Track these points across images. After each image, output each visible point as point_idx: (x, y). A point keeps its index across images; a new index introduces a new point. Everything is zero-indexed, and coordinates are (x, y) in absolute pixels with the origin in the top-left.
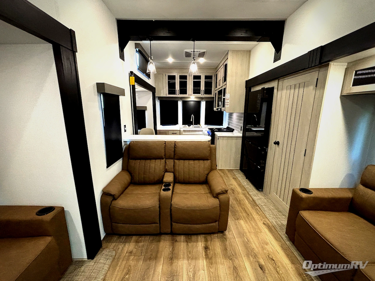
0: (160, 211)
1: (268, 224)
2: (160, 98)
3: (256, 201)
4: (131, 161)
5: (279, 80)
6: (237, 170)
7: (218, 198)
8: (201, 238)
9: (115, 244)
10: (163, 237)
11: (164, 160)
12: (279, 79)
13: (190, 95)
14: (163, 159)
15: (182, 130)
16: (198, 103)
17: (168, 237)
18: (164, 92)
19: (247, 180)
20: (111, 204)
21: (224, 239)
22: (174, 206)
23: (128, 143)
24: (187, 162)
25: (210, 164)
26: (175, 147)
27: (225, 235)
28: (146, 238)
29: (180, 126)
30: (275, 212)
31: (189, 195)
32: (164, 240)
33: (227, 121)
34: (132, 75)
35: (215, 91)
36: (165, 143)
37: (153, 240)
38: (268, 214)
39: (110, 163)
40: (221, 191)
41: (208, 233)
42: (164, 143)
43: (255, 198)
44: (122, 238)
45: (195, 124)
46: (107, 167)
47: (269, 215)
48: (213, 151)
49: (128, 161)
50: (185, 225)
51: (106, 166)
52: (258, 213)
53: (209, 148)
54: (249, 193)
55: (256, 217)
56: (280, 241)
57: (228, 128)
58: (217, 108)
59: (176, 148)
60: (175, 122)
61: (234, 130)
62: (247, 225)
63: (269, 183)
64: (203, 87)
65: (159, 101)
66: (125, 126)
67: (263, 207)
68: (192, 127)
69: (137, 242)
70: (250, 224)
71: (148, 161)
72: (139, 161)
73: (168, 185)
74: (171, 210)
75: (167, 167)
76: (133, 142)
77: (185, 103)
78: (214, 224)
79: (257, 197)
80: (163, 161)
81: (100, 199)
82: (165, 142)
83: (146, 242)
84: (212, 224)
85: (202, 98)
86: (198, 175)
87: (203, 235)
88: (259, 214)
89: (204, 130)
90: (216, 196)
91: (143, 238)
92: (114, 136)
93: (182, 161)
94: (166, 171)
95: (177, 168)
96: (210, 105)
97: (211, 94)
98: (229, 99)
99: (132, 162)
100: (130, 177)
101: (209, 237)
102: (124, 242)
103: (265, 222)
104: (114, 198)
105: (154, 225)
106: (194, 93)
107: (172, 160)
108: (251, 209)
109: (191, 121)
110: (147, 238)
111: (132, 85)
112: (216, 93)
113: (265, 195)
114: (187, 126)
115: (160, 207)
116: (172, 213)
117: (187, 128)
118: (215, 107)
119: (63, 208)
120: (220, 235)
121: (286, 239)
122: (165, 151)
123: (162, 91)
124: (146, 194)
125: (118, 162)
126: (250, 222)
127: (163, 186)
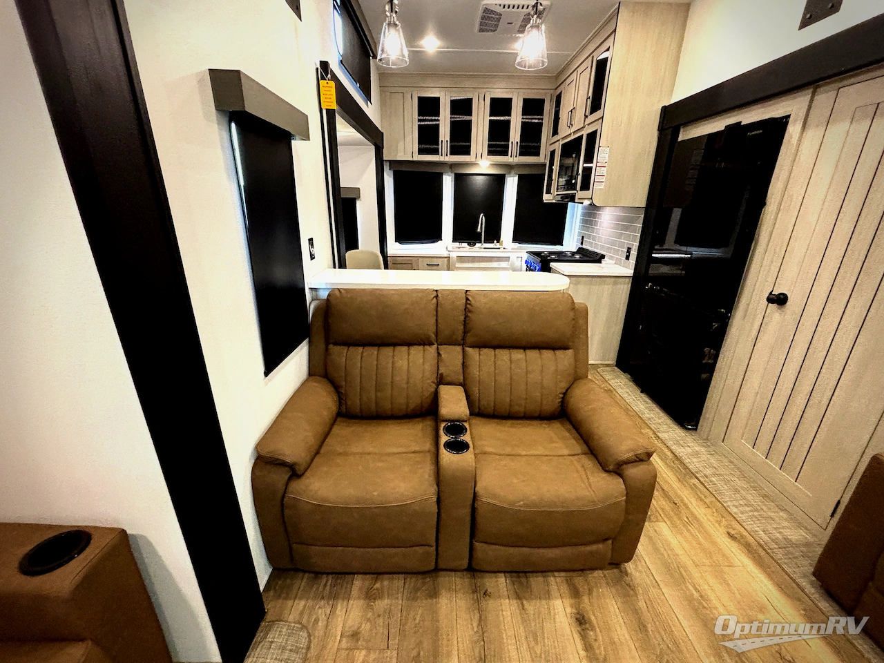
0: (439, 513)
1: (742, 536)
2: (393, 163)
3: (687, 461)
4: (334, 349)
5: (818, 89)
6: (607, 365)
7: (621, 475)
8: (556, 582)
9: (303, 603)
10: (444, 579)
11: (435, 346)
12: (818, 87)
13: (479, 156)
14: (431, 344)
15: (454, 255)
16: (497, 182)
17: (458, 581)
18: (405, 147)
19: (643, 395)
20: (285, 493)
21: (627, 590)
22: (484, 498)
23: (324, 295)
24: (504, 355)
25: (572, 361)
26: (466, 308)
27: (627, 574)
28: (395, 582)
29: (446, 245)
30: (753, 497)
31: (524, 459)
32: (450, 589)
33: (576, 233)
34: (327, 75)
35: (549, 144)
36: (437, 297)
37: (416, 590)
38: (734, 506)
39: (273, 358)
40: (632, 454)
41: (577, 569)
42: (434, 296)
43: (680, 451)
44: (324, 581)
45: (488, 240)
46: (266, 374)
47: (736, 507)
48: (581, 321)
49: (327, 349)
50: (512, 550)
51: (262, 368)
52: (702, 500)
53: (571, 314)
54: (660, 435)
55: (700, 511)
56: (799, 600)
57: (580, 251)
58: (556, 193)
59: (470, 311)
60: (434, 235)
61: (603, 257)
62: (682, 541)
63: (725, 411)
64: (515, 135)
65: (391, 173)
66: (311, 240)
67: (711, 482)
68: (481, 248)
69: (370, 596)
70: (687, 535)
71: (388, 351)
72: (361, 349)
73: (456, 428)
74: (474, 510)
75: (442, 370)
76: (337, 292)
77: (461, 181)
78: (601, 546)
79: (687, 448)
80: (432, 350)
81: (250, 475)
82: (435, 294)
83: (397, 598)
84: (594, 547)
85: (509, 167)
86: (538, 394)
87: (563, 574)
88: (705, 503)
89: (513, 256)
90: (617, 469)
91: (386, 583)
92: (280, 274)
93: (490, 352)
94: (441, 380)
95: (474, 371)
96: (531, 185)
97: (538, 154)
98: (606, 165)
99: (341, 355)
100: (336, 398)
101: (579, 580)
102: (329, 598)
103: (733, 532)
104: (295, 472)
105: (420, 550)
106: (490, 153)
107: (459, 349)
108: (679, 486)
109: (479, 230)
110: (399, 582)
111: (327, 109)
112: (553, 153)
113: (707, 441)
114: (465, 245)
115: (439, 501)
116: (479, 519)
117: (465, 249)
118: (548, 192)
119: (124, 531)
120: (611, 573)
121: (813, 590)
122: (437, 320)
123: (401, 145)
124: (389, 454)
125: (297, 353)
126: (688, 530)
127: (442, 432)
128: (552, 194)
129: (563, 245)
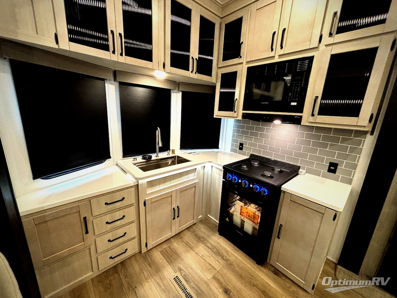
13: (161, 64)
35: (219, 66)
64: (194, 50)
85: (176, 84)
89: (199, 167)
128: (235, 112)
129: (219, 148)
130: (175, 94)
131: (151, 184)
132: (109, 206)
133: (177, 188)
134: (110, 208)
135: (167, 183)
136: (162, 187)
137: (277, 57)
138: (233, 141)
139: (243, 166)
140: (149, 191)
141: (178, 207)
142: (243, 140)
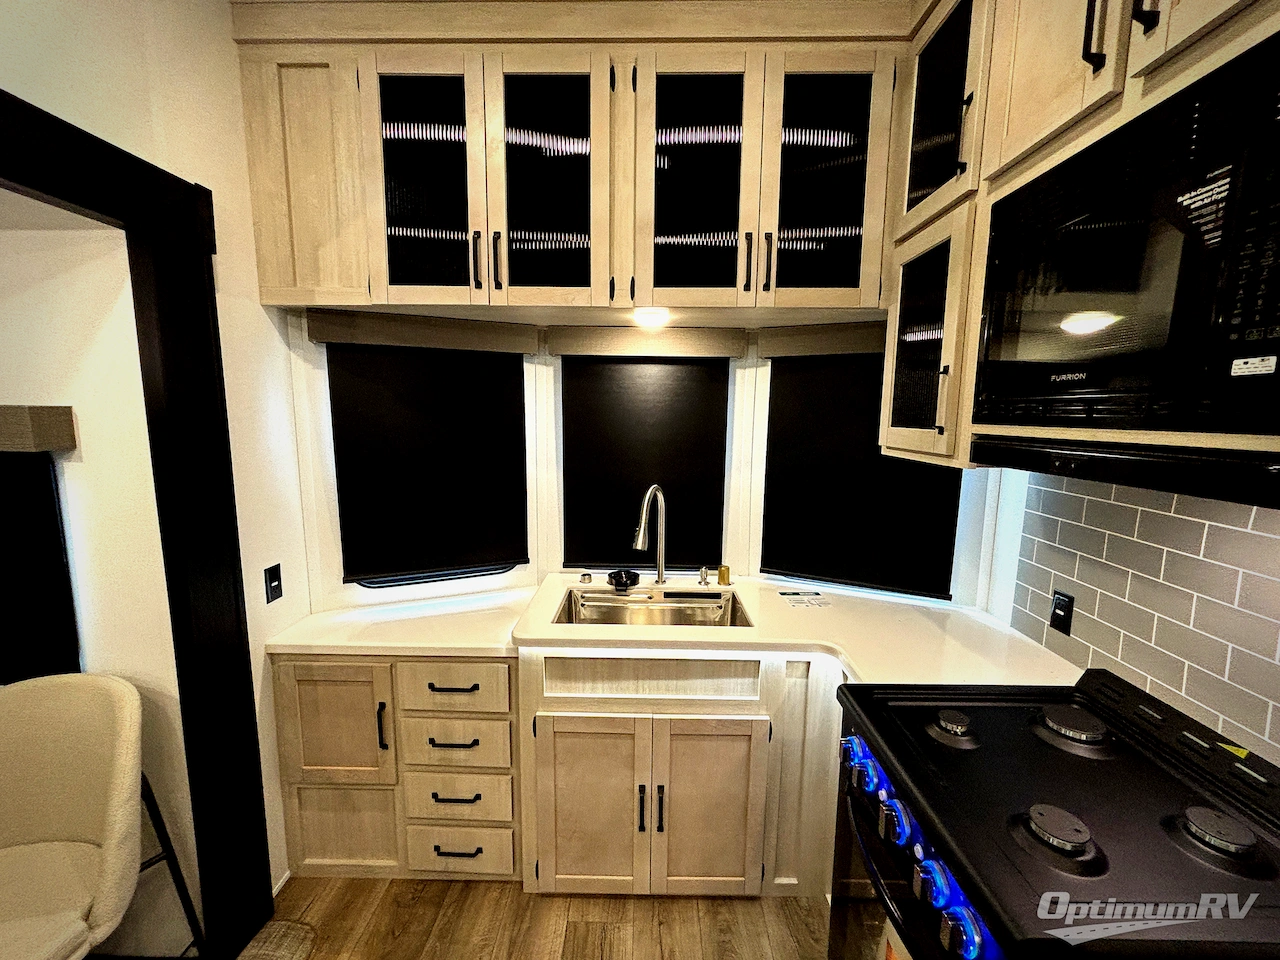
13: (623, 287)
15: (534, 654)
64: (759, 205)
85: (743, 337)
89: (773, 659)
106: (665, 275)
109: (642, 531)
128: (941, 431)
129: (949, 598)
130: (750, 372)
131: (563, 668)
132: (439, 697)
133: (656, 716)
134: (442, 704)
135: (624, 684)
136: (602, 690)
137: (1134, 87)
138: (1024, 573)
139: (943, 724)
140: (554, 690)
141: (661, 789)
142: (1073, 580)
